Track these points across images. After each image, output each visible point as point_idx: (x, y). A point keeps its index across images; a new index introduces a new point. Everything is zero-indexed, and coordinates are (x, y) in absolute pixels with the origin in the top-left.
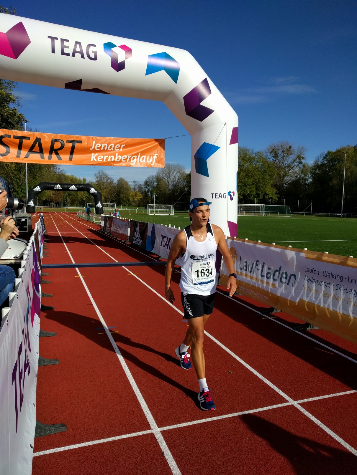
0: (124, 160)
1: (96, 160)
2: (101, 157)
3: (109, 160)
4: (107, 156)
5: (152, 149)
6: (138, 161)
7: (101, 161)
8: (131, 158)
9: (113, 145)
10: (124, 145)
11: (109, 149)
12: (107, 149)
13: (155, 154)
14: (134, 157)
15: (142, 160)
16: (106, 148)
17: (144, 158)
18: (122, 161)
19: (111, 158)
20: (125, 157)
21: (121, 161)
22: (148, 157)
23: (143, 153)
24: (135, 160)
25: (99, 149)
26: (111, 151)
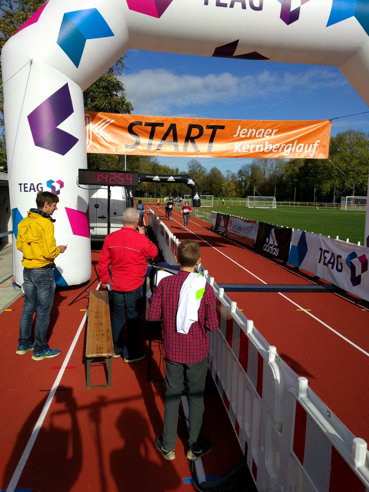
0: (275, 149)
1: (240, 151)
2: (246, 147)
3: (257, 151)
4: (254, 145)
5: (313, 134)
6: (293, 151)
7: (247, 151)
8: (284, 147)
9: (263, 130)
10: (277, 130)
11: (257, 136)
12: (255, 135)
13: (316, 140)
14: (289, 146)
15: (299, 150)
16: (253, 134)
17: (301, 146)
18: (274, 151)
19: (260, 148)
20: (277, 146)
21: (271, 152)
22: (307, 145)
23: (300, 140)
24: (290, 149)
25: (244, 136)
26: (259, 138)
